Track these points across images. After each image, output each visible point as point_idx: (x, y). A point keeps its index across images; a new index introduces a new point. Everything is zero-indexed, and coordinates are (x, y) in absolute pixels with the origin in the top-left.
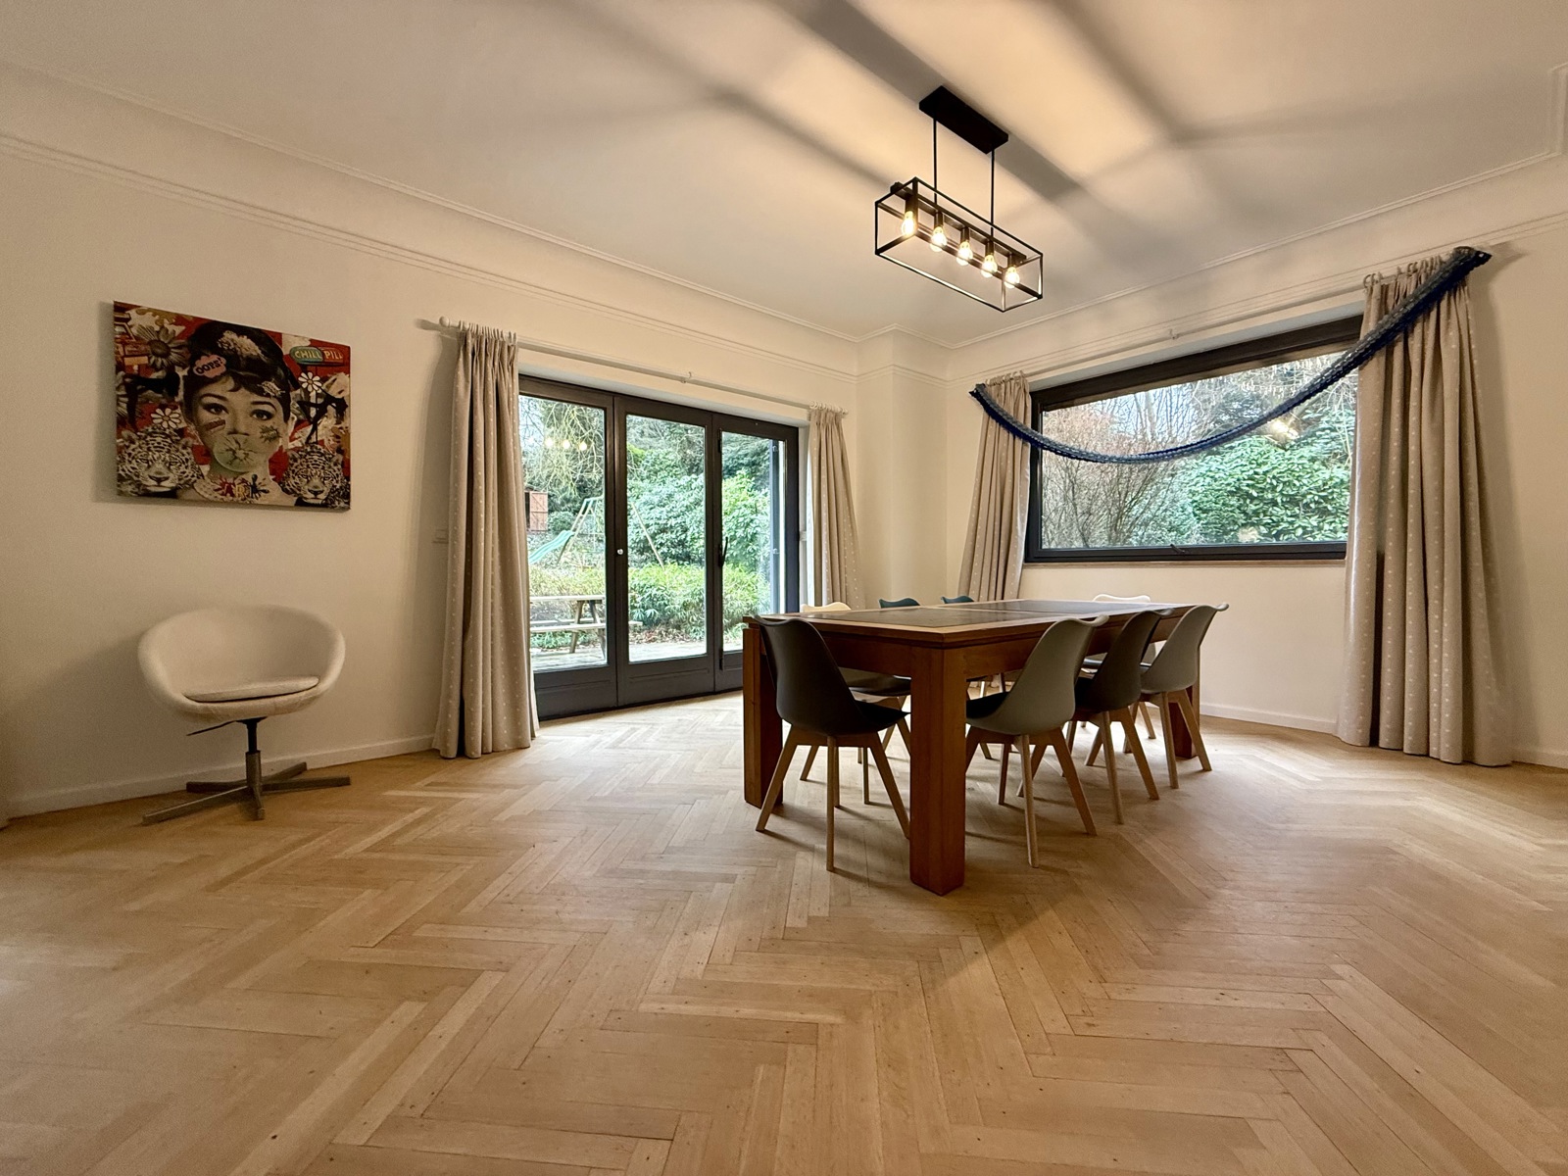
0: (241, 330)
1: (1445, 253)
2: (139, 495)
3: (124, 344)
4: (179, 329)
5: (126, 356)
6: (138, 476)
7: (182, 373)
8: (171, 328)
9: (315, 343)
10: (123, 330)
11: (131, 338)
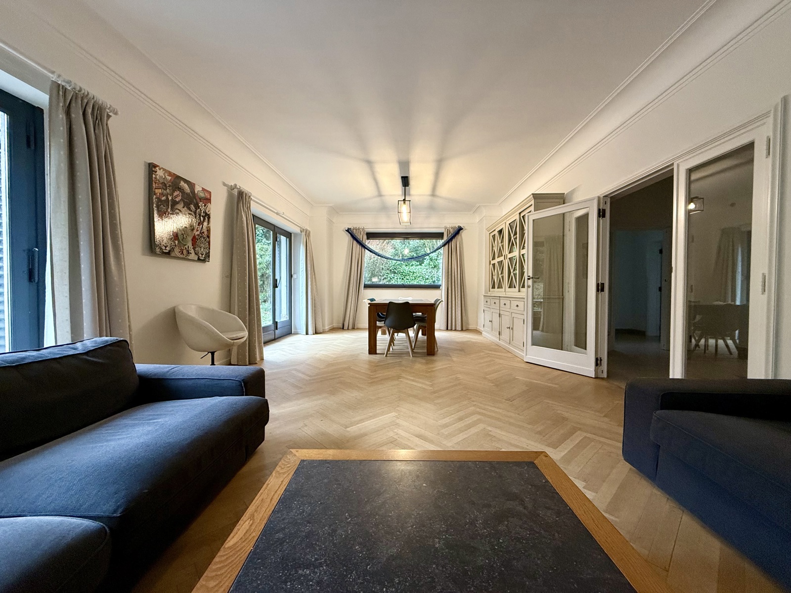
0: (186, 181)
1: (457, 226)
3: (155, 183)
4: (169, 178)
5: (156, 189)
7: (170, 198)
8: (168, 177)
9: (203, 190)
10: (155, 176)
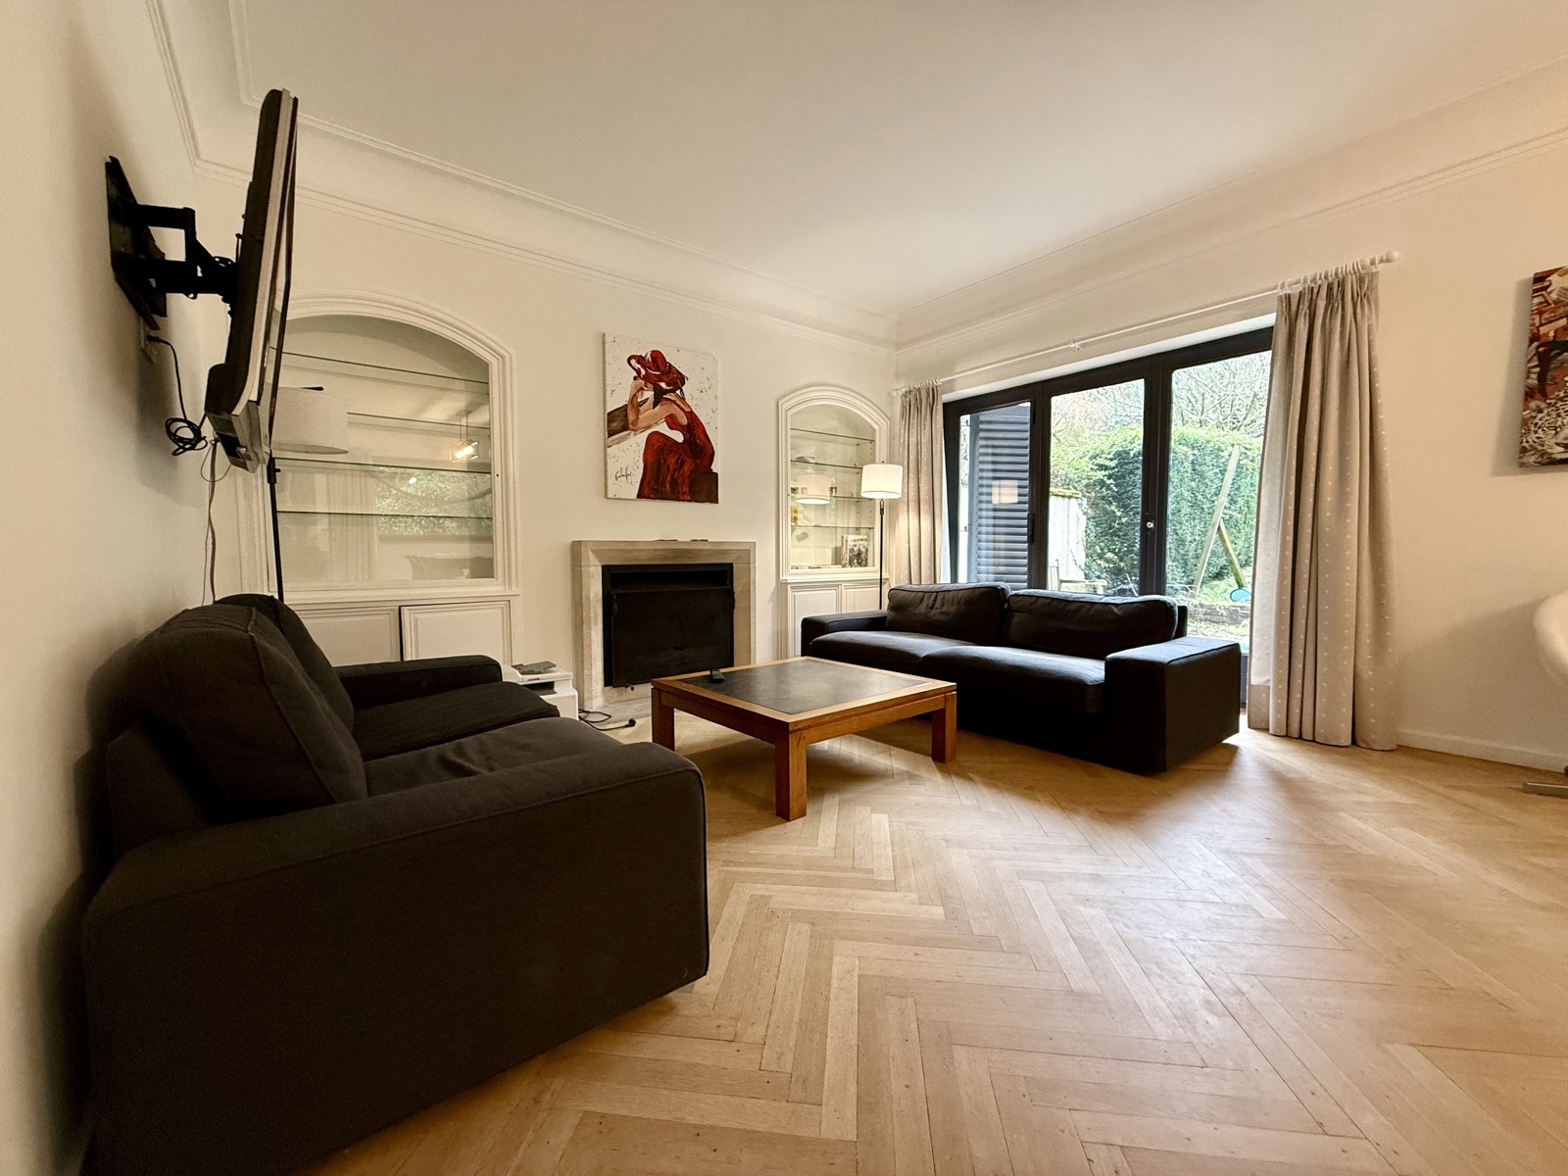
2: (1543, 465)
3: (1541, 313)
5: (1542, 325)
6: (1543, 446)
10: (1542, 299)
11: (1549, 304)
